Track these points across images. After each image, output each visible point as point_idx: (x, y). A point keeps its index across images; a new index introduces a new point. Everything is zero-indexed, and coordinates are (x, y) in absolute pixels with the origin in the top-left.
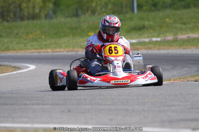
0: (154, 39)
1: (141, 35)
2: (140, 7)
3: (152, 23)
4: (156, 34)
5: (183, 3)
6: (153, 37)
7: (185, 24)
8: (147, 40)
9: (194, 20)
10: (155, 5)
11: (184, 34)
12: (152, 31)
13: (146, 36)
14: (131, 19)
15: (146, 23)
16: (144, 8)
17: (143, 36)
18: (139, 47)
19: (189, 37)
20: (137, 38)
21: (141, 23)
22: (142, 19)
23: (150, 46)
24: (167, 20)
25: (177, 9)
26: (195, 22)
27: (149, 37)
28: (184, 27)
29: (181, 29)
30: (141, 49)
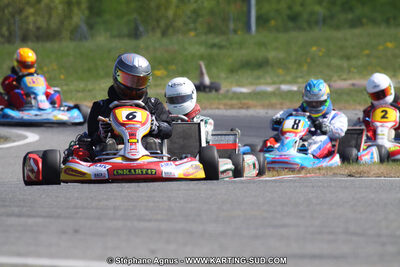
0: (284, 87)
1: (259, 78)
2: (262, 20)
3: (282, 55)
4: (288, 78)
5: (350, 16)
6: (282, 83)
7: (348, 58)
8: (270, 89)
9: (367, 52)
10: (294, 18)
11: (345, 80)
12: (281, 71)
13: (269, 80)
14: (241, 45)
15: (271, 55)
16: (273, 23)
17: (262, 81)
18: (250, 102)
19: (353, 85)
20: (252, 84)
21: (260, 54)
22: (262, 45)
23: (274, 100)
24: (314, 49)
25: (338, 28)
26: (368, 56)
27: (274, 83)
28: (345, 64)
29: (340, 69)
30: (255, 106)
